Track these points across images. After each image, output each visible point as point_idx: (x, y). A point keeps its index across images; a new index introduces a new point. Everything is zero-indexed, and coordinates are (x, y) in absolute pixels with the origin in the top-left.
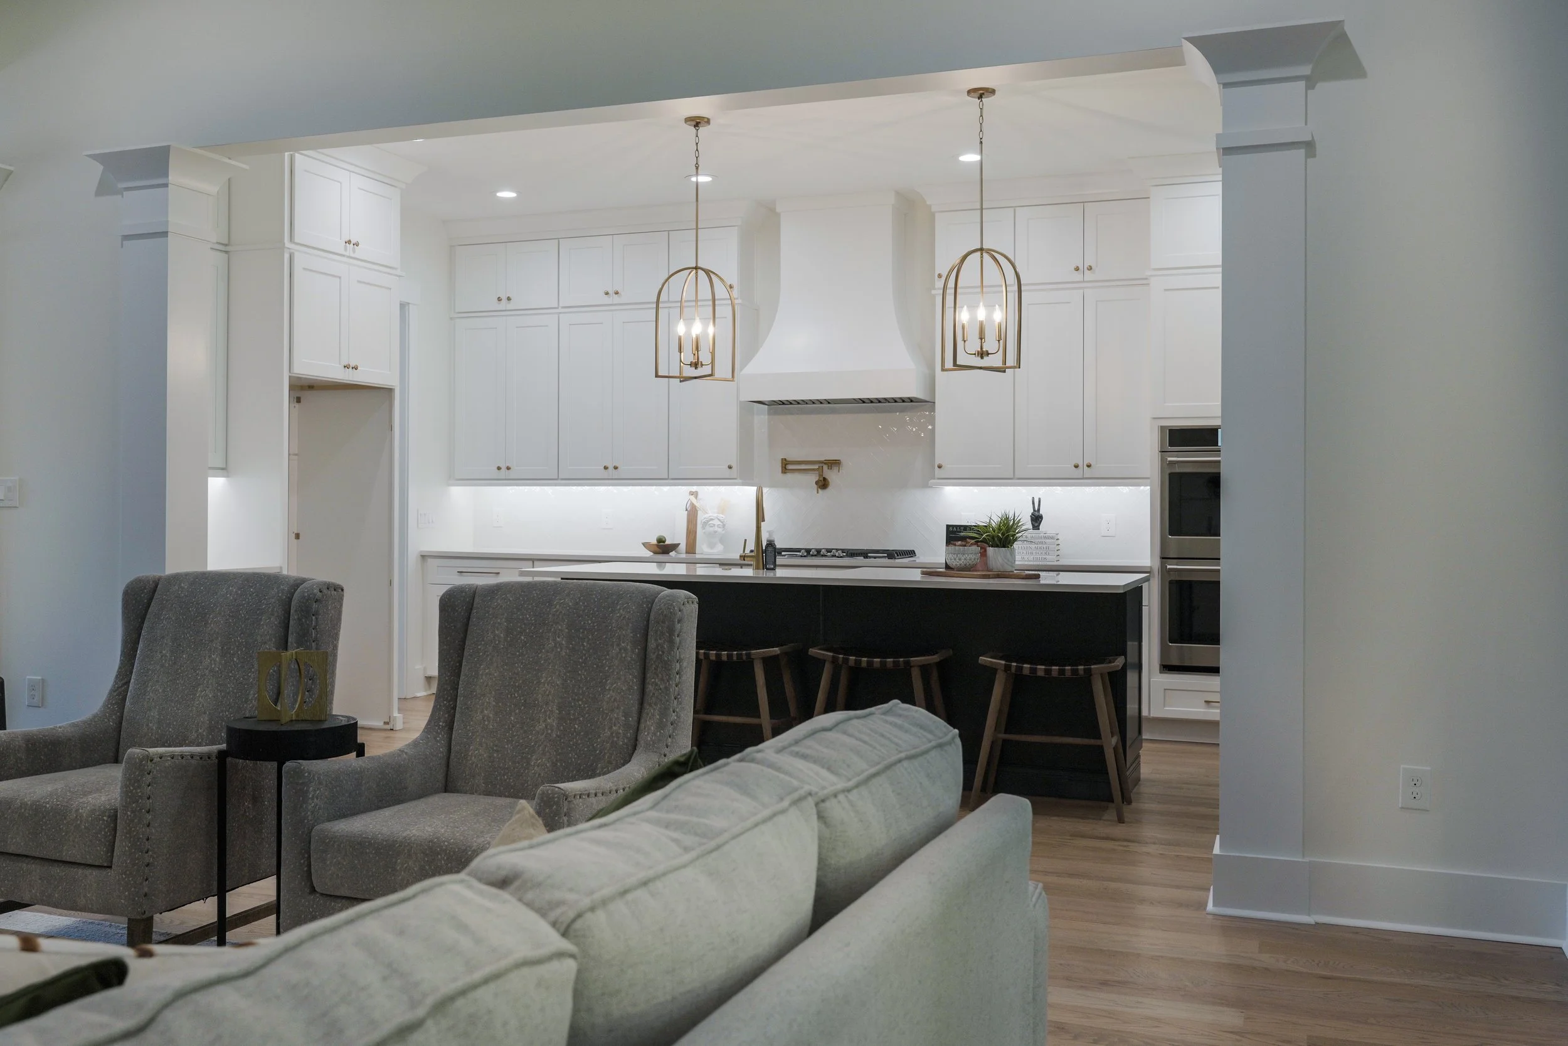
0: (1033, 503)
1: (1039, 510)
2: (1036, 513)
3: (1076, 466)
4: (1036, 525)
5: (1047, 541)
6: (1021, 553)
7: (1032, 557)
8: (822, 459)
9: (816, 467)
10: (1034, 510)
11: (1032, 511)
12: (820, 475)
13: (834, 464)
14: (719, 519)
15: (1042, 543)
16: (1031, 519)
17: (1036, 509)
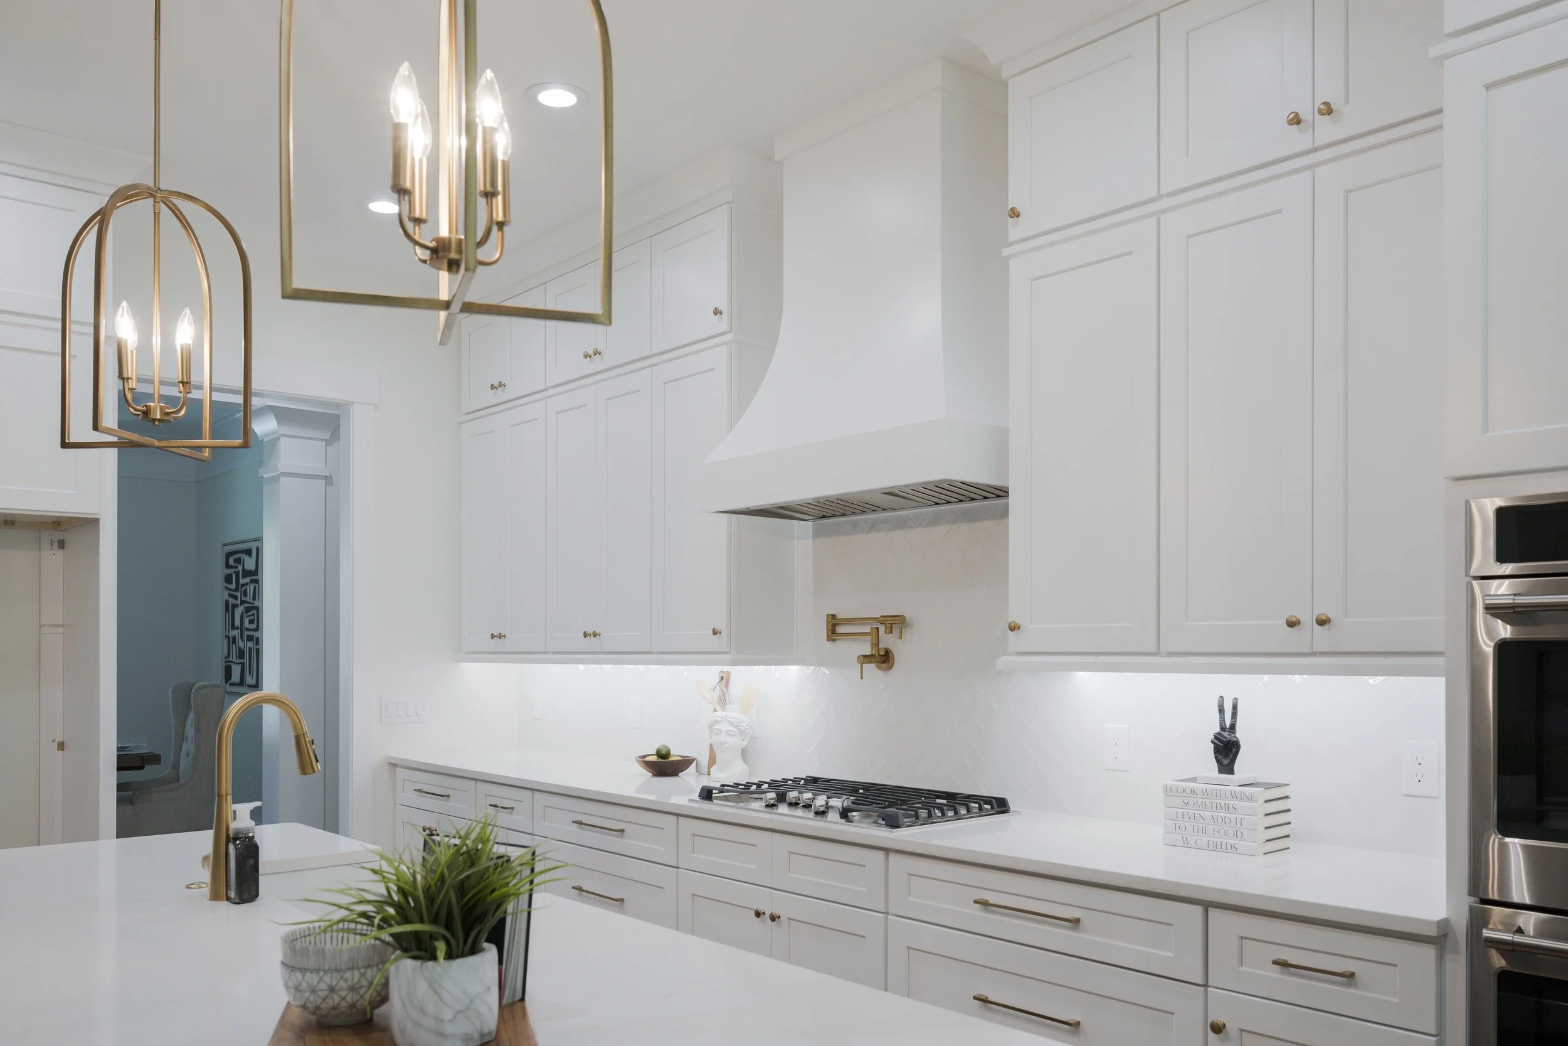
0: (1221, 711)
1: (1233, 727)
2: (1226, 734)
3: (1292, 624)
4: (1226, 762)
5: (1238, 804)
6: (1183, 828)
7: (1205, 839)
8: (877, 614)
9: (867, 629)
10: (1223, 728)
11: (1218, 730)
12: (876, 644)
13: (895, 623)
14: (729, 722)
15: (1227, 808)
16: (1215, 748)
17: (1228, 724)
